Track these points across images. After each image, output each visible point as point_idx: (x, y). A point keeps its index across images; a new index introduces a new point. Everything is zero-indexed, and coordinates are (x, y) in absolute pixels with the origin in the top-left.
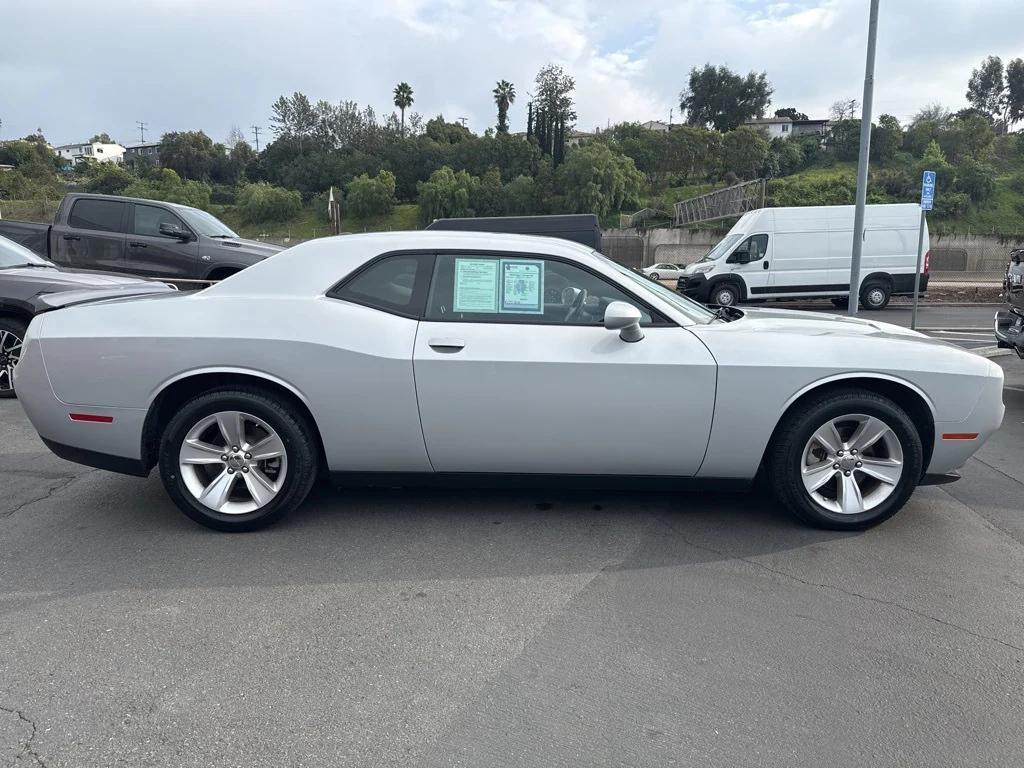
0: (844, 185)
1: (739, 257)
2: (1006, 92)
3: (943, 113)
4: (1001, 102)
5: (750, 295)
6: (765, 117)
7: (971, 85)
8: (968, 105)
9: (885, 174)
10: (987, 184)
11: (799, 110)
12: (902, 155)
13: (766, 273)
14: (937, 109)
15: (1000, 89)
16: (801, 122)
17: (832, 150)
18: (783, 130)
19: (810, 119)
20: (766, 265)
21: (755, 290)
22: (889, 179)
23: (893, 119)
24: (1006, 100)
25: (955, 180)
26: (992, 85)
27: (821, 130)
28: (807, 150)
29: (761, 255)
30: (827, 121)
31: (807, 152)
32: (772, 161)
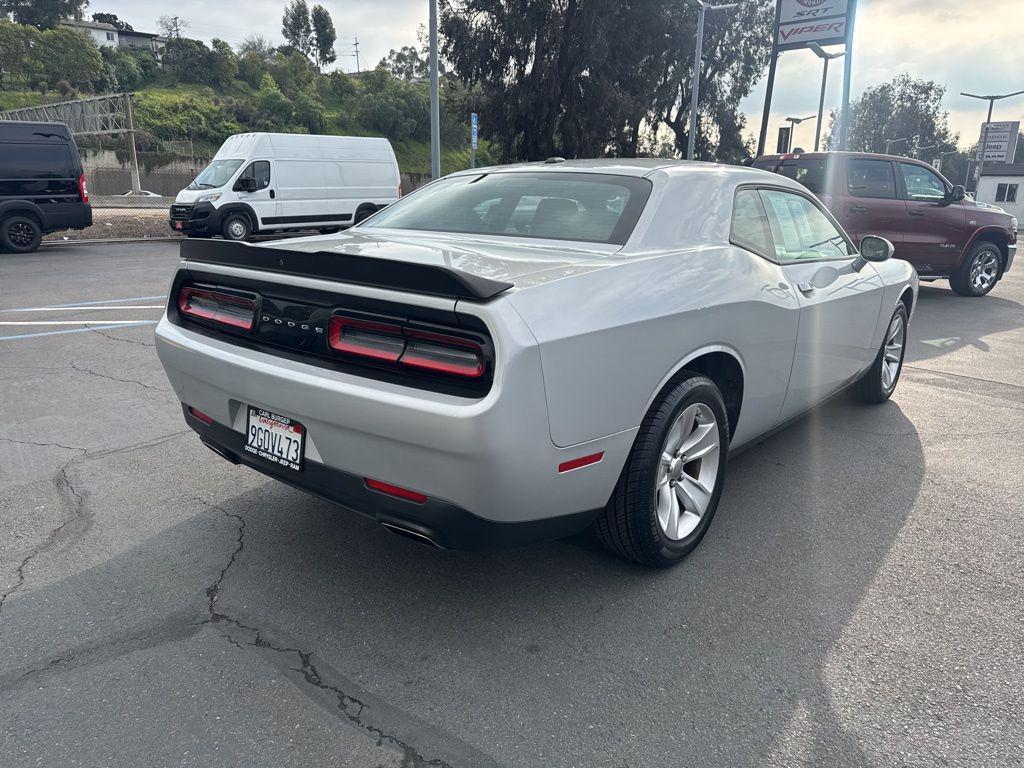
0: (195, 108)
1: (245, 185)
2: (313, 34)
3: (266, 46)
4: (311, 44)
5: (261, 227)
6: (85, 19)
7: (285, 22)
8: (286, 42)
9: (231, 102)
10: (320, 120)
11: (121, 18)
12: (239, 84)
13: (273, 202)
14: (261, 42)
15: (308, 31)
16: (126, 32)
17: (168, 68)
18: (108, 38)
19: (135, 30)
20: (272, 194)
21: (266, 221)
22: (237, 107)
23: (225, 45)
24: (315, 42)
25: (294, 114)
26: (302, 27)
27: (152, 44)
28: (144, 65)
29: (266, 183)
30: (157, 36)
31: (143, 67)
32: (108, 73)
